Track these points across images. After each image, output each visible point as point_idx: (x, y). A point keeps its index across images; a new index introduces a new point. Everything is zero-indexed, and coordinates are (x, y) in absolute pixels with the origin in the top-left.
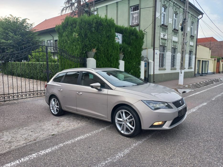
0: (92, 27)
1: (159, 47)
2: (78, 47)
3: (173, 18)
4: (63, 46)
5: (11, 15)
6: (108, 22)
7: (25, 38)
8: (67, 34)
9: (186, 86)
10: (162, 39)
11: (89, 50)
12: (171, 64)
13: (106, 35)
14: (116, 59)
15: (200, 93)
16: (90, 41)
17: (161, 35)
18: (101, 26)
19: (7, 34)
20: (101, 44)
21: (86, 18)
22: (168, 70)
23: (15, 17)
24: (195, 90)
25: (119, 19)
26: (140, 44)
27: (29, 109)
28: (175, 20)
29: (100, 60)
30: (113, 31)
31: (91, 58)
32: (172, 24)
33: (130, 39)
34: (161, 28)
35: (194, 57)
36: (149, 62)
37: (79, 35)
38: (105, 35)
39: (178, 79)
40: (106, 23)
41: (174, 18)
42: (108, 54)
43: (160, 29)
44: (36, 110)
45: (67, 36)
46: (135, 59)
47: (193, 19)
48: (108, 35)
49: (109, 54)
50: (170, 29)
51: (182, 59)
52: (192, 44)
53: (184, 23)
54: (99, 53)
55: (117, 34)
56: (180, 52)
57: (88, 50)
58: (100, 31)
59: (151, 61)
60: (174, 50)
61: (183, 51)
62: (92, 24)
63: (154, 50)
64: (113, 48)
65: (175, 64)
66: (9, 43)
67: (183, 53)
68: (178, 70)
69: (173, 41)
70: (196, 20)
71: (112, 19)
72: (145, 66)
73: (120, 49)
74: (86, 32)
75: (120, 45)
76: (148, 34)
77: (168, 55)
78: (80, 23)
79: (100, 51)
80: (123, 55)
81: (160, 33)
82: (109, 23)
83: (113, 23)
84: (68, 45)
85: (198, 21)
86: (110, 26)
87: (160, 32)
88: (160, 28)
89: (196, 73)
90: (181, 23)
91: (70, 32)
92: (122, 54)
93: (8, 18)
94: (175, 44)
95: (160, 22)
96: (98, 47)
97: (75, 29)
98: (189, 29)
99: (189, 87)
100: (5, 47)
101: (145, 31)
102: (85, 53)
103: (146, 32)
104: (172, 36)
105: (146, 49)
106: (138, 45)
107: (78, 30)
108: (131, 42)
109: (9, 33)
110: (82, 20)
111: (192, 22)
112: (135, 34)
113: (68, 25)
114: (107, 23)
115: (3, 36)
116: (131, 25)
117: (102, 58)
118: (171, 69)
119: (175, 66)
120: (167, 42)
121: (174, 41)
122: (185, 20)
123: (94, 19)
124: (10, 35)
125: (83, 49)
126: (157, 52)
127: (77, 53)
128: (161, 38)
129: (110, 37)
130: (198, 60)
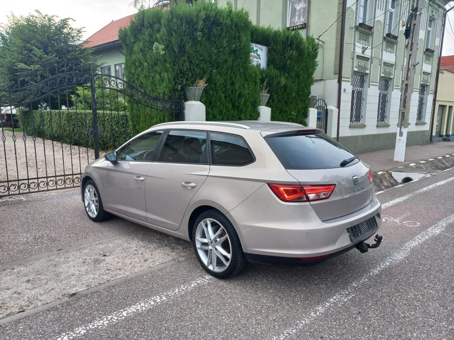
0: (196, 30)
1: (352, 77)
2: (166, 76)
3: (386, 8)
4: (134, 75)
5: (37, 11)
6: (235, 17)
7: (65, 60)
8: (141, 47)
9: (411, 165)
10: (360, 59)
11: (190, 83)
12: (378, 116)
13: (229, 48)
14: (251, 103)
15: (448, 183)
16: (191, 62)
17: (356, 47)
18: (218, 26)
19: (31, 51)
20: (217, 68)
21: (182, 9)
22: (370, 127)
23: (46, 15)
24: (434, 174)
25: (262, 13)
26: (307, 69)
27: (45, 218)
28: (391, 14)
29: (214, 106)
30: (244, 38)
31: (194, 100)
32: (383, 22)
33: (285, 57)
34: (357, 33)
35: (430, 98)
36: (327, 110)
37: (167, 47)
38: (227, 49)
39: (394, 148)
40: (229, 20)
41: (390, 8)
42: (232, 93)
43: (355, 35)
44: (60, 220)
45: (141, 51)
46: (297, 103)
47: (432, 12)
48: (233, 48)
49: (235, 93)
50: (378, 35)
51: (405, 102)
52: (427, 68)
53: (414, 18)
54: (212, 89)
55: (255, 46)
56: (399, 88)
57: (188, 84)
58: (215, 38)
59: (332, 107)
60: (386, 83)
61: (407, 85)
62: (197, 23)
63: (340, 82)
64: (245, 79)
65: (387, 114)
66: (33, 70)
67: (406, 89)
68: (393, 128)
69: (384, 63)
70: (439, 13)
71: (244, 11)
72: (319, 119)
73: (262, 81)
74: (182, 40)
75: (262, 72)
76: (325, 46)
77: (372, 93)
78: (169, 21)
79: (215, 84)
80: (267, 93)
81: (355, 45)
82: (236, 19)
83: (247, 19)
84: (145, 72)
85: (445, 16)
86: (238, 27)
87: (354, 43)
88: (355, 32)
89: (434, 134)
90: (404, 19)
91: (148, 42)
92: (266, 91)
93: (31, 18)
94: (388, 69)
95: (356, 18)
96: (211, 76)
97: (158, 36)
98: (422, 35)
99: (418, 169)
100: (26, 79)
101: (320, 39)
102: (181, 90)
103: (323, 42)
104: (382, 51)
105: (321, 80)
106: (304, 70)
107: (164, 37)
108: (286, 64)
109: (33, 50)
110: (172, 14)
111: (430, 17)
112: (296, 46)
113: (144, 27)
114: (232, 20)
115: (21, 56)
116: (288, 26)
117: (220, 101)
118: (377, 126)
119: (387, 119)
120: (371, 64)
121: (386, 61)
122: (416, 12)
123: (200, 11)
124: (36, 53)
125: (176, 81)
126: (347, 87)
127: (162, 89)
128: (358, 57)
129: (238, 52)
130: (440, 105)
